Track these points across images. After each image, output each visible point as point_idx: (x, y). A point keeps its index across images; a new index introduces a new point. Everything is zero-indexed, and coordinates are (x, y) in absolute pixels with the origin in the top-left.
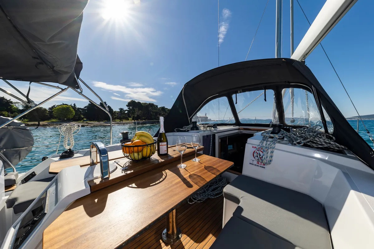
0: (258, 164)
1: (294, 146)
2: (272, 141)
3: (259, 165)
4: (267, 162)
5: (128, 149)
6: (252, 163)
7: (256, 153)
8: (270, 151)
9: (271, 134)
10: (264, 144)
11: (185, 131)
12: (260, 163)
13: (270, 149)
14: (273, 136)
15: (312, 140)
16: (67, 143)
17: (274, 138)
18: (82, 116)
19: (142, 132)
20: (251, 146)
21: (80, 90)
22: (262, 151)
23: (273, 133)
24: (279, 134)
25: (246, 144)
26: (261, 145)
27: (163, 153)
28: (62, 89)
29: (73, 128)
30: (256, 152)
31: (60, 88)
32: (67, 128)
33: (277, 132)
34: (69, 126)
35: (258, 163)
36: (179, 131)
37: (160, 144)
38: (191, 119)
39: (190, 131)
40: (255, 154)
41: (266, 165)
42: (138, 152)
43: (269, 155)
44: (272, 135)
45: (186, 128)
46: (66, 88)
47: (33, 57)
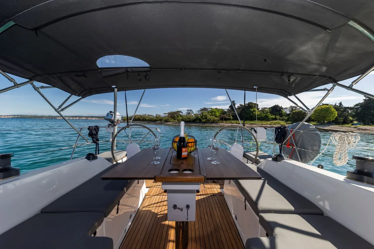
18: (351, 118)
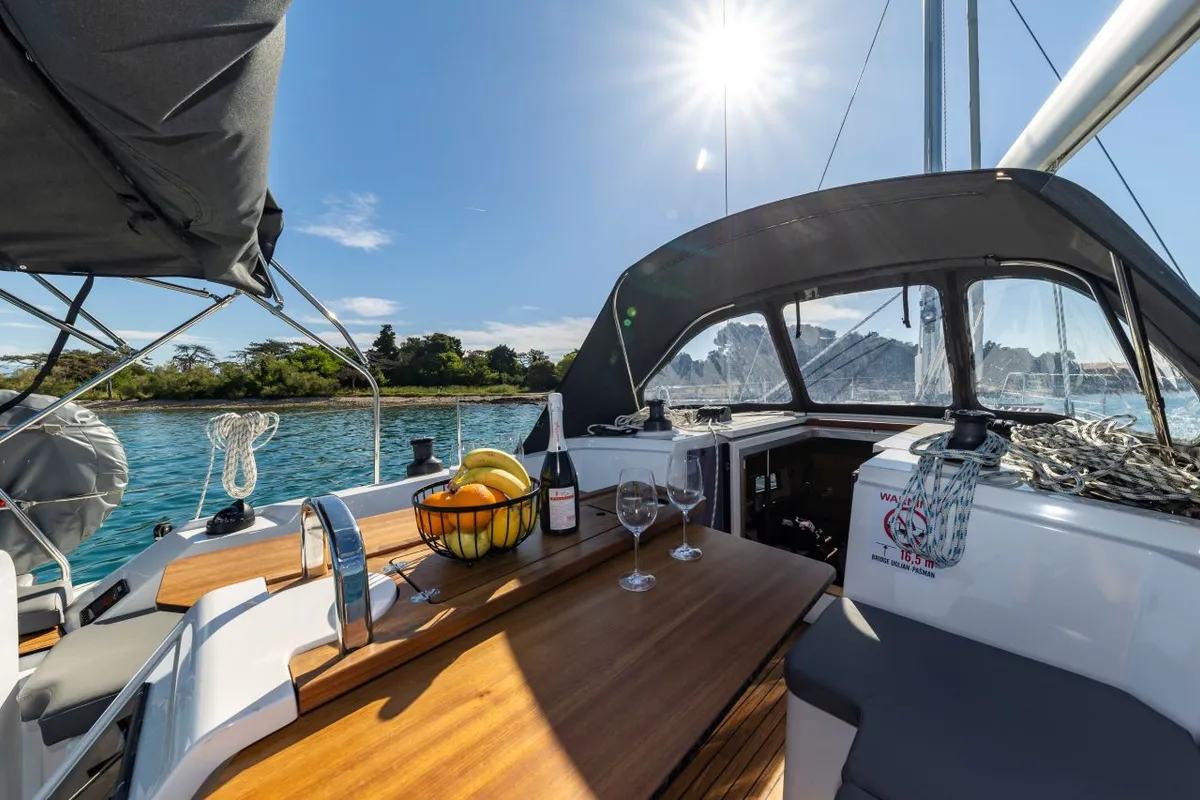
0: (904, 562)
1: (1046, 495)
2: (959, 477)
3: (909, 564)
4: (946, 557)
5: (439, 519)
6: (881, 555)
7: (899, 521)
8: (953, 511)
9: (949, 447)
10: (929, 487)
11: (622, 434)
12: (913, 556)
13: (954, 505)
14: (962, 457)
15: (1113, 474)
16: (232, 476)
17: (965, 463)
19: (488, 453)
20: (876, 492)
21: (276, 300)
22: (921, 511)
23: (955, 442)
24: (982, 448)
25: (857, 486)
26: (914, 488)
27: (564, 527)
28: (215, 297)
29: (253, 426)
30: (899, 517)
31: (212, 296)
32: (234, 427)
33: (969, 440)
34: (241, 422)
35: (906, 555)
36: (601, 433)
37: (552, 492)
38: (640, 393)
39: (639, 434)
40: (892, 526)
41: (941, 567)
42: (475, 531)
43: (951, 527)
44: (955, 454)
45: (623, 421)
46: (229, 296)
47: (119, 194)
